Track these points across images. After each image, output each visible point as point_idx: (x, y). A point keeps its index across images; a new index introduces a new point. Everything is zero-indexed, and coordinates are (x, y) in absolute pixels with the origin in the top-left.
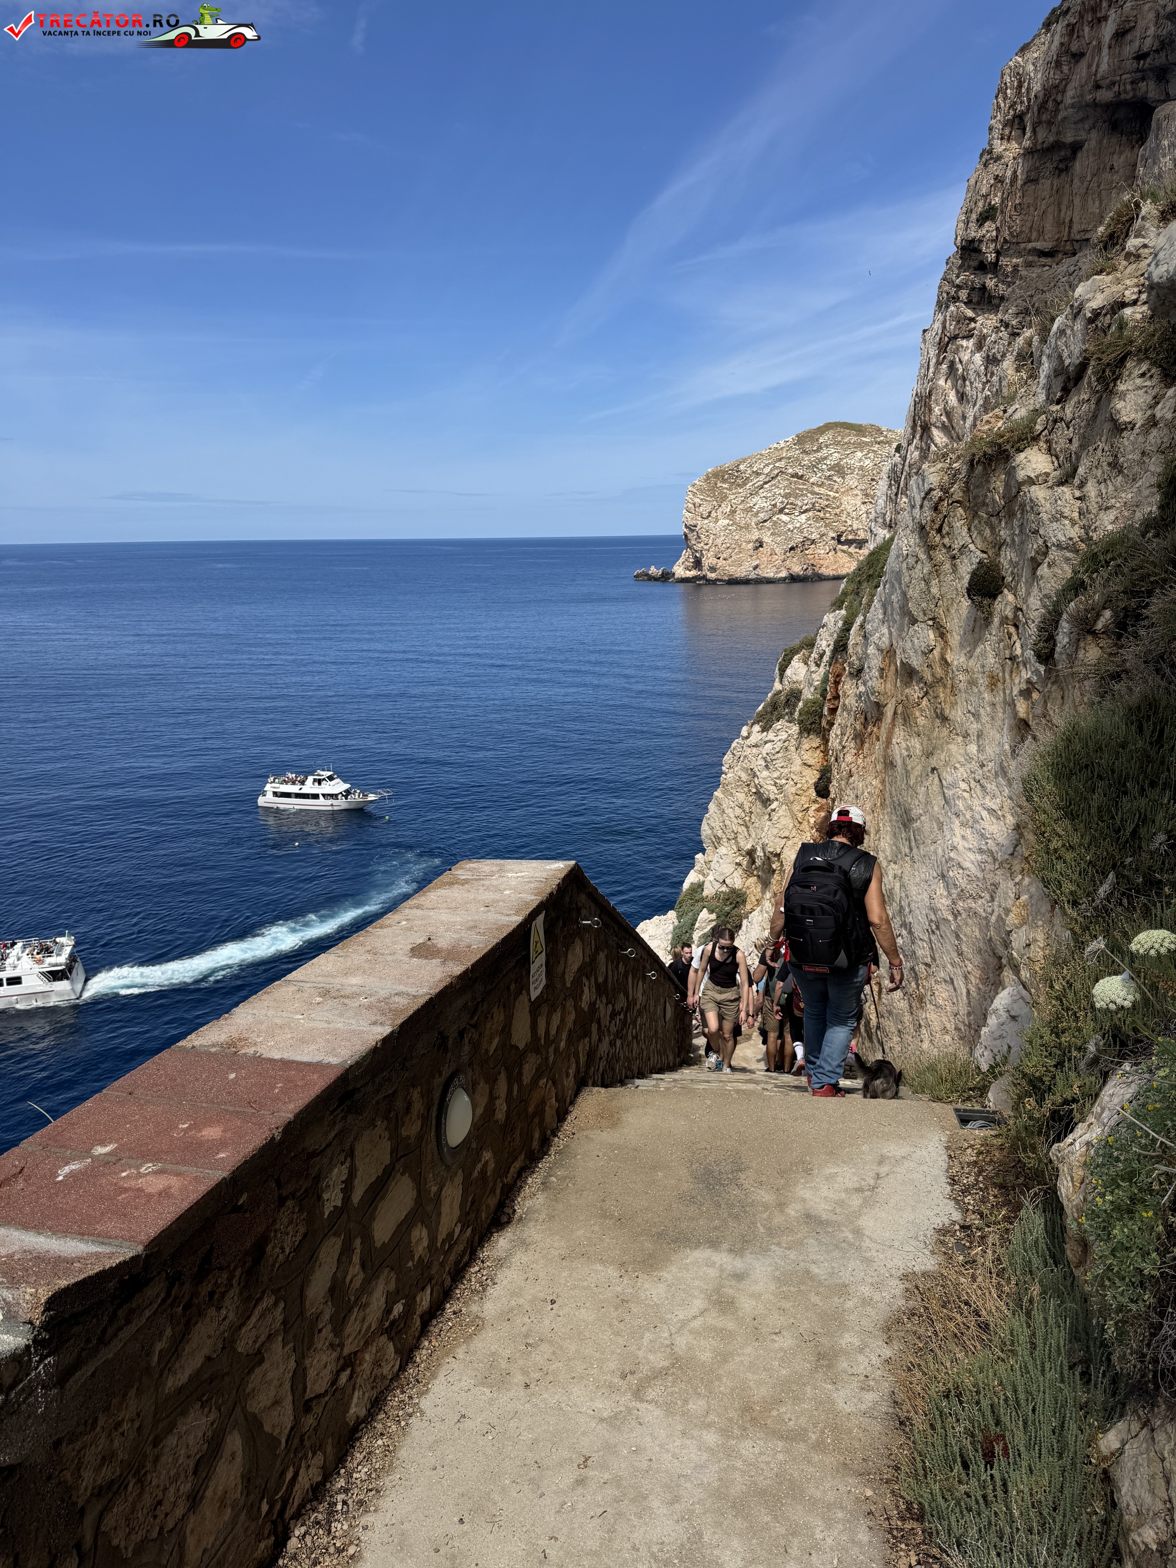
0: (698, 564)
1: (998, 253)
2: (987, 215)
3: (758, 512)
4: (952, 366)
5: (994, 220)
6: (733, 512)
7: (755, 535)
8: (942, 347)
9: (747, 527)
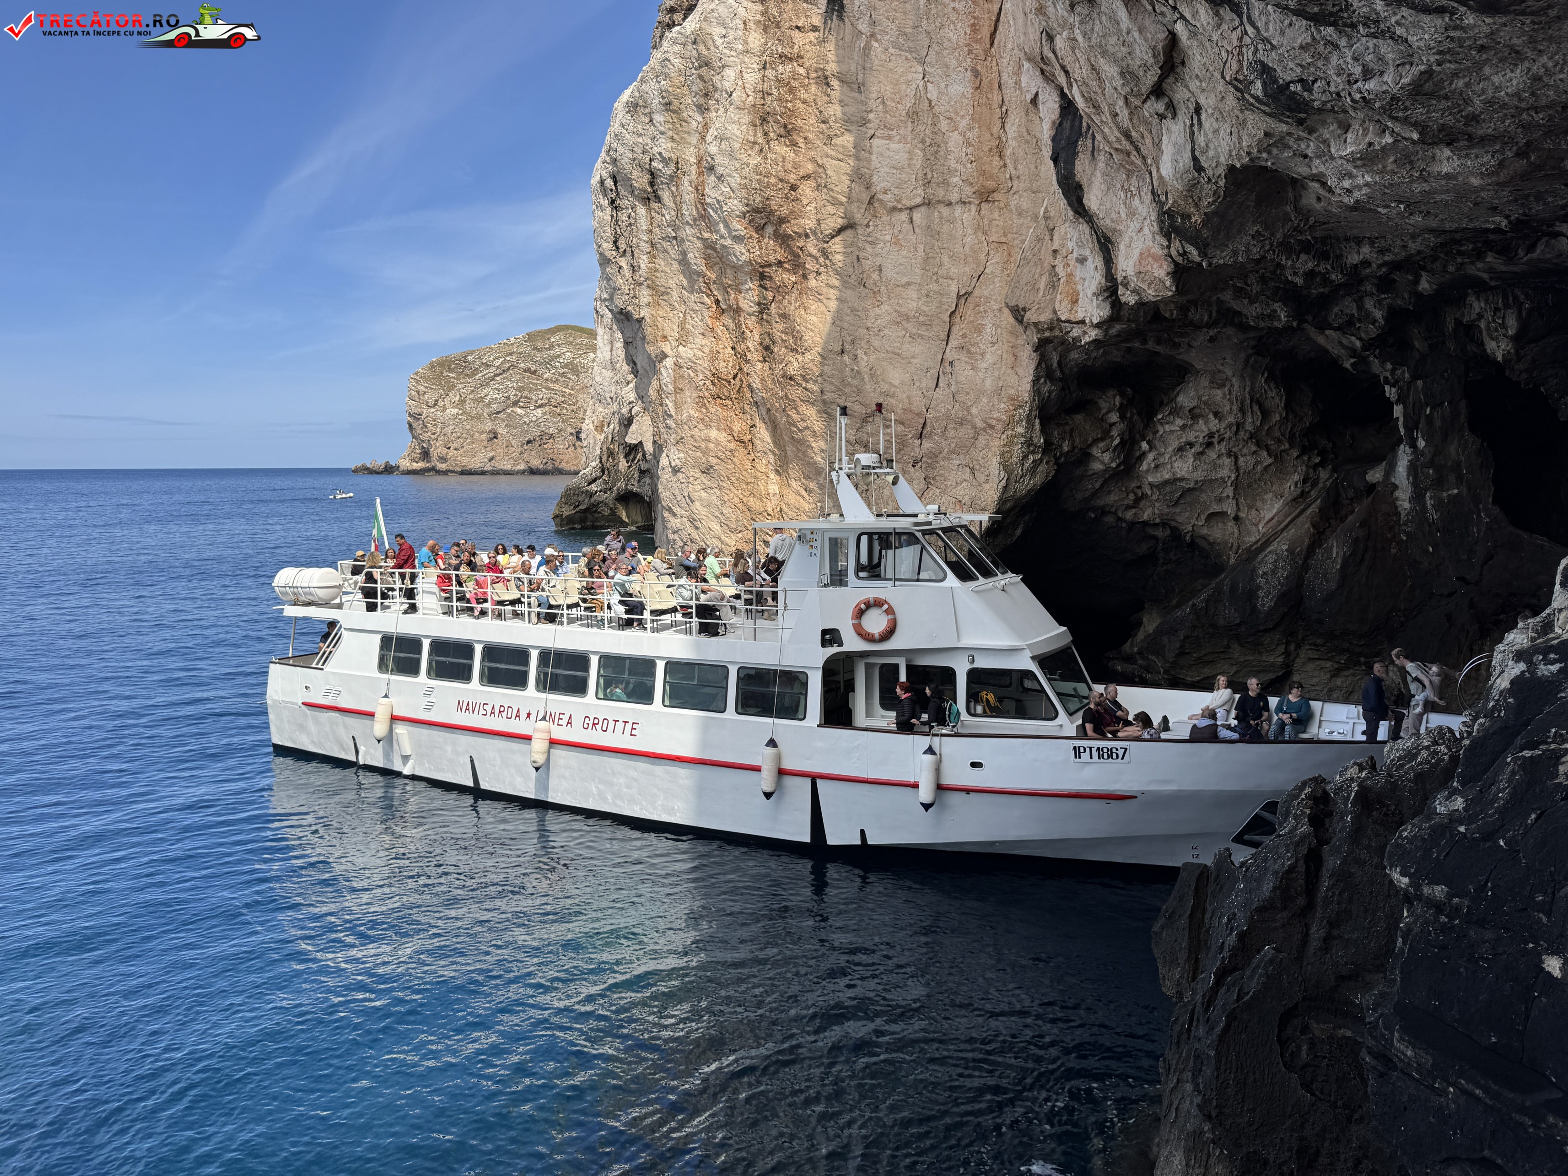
0: (426, 455)
3: (490, 403)
7: (489, 426)
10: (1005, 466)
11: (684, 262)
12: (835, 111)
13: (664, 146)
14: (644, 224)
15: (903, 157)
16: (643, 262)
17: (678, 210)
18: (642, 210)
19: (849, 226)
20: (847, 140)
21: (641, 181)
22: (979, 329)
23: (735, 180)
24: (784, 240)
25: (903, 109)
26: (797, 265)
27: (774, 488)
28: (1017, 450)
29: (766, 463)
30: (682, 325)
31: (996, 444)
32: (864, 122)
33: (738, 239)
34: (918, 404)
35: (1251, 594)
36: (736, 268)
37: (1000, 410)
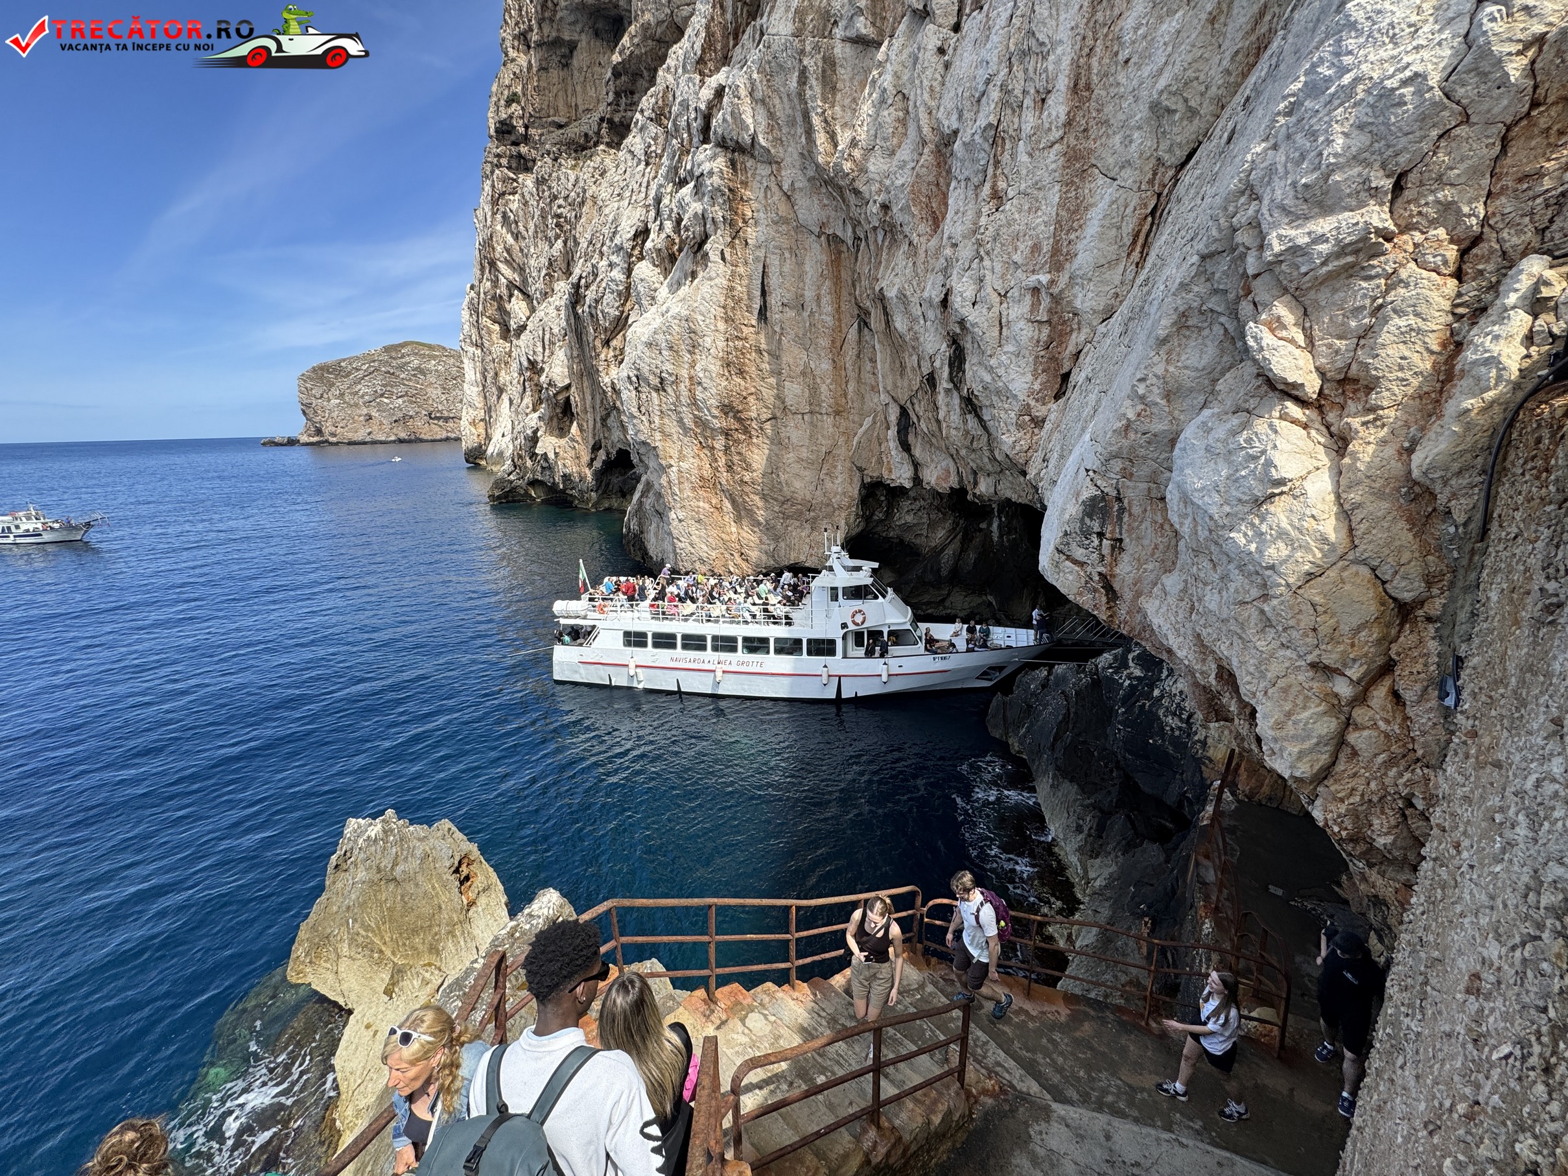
0: (319, 432)
1: (526, 127)
2: (512, 99)
3: (363, 396)
4: (505, 216)
5: (518, 103)
6: (342, 395)
7: (365, 411)
8: (494, 202)
9: (356, 405)
10: (847, 524)
11: (680, 421)
12: (765, 366)
13: (668, 367)
14: (656, 402)
15: (799, 391)
16: (657, 420)
17: (678, 397)
18: (654, 394)
19: (774, 418)
20: (773, 381)
21: (655, 381)
22: (835, 467)
23: (713, 391)
24: (740, 420)
25: (798, 370)
26: (746, 431)
27: (734, 529)
28: (852, 518)
29: (729, 518)
30: (680, 452)
31: (843, 515)
32: (780, 374)
33: (715, 417)
34: (808, 497)
35: (939, 570)
36: (713, 430)
37: (846, 501)
